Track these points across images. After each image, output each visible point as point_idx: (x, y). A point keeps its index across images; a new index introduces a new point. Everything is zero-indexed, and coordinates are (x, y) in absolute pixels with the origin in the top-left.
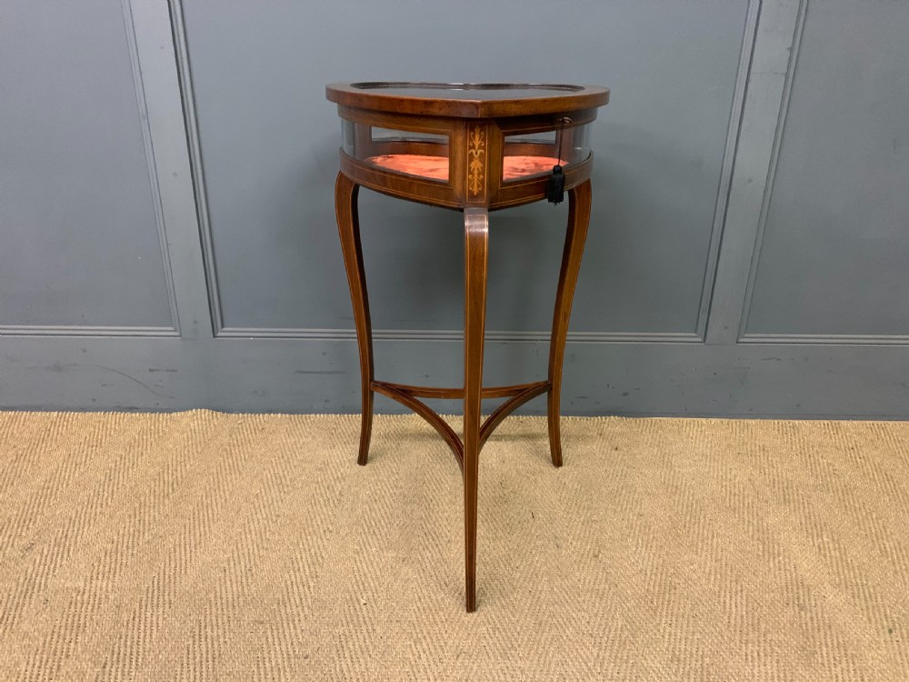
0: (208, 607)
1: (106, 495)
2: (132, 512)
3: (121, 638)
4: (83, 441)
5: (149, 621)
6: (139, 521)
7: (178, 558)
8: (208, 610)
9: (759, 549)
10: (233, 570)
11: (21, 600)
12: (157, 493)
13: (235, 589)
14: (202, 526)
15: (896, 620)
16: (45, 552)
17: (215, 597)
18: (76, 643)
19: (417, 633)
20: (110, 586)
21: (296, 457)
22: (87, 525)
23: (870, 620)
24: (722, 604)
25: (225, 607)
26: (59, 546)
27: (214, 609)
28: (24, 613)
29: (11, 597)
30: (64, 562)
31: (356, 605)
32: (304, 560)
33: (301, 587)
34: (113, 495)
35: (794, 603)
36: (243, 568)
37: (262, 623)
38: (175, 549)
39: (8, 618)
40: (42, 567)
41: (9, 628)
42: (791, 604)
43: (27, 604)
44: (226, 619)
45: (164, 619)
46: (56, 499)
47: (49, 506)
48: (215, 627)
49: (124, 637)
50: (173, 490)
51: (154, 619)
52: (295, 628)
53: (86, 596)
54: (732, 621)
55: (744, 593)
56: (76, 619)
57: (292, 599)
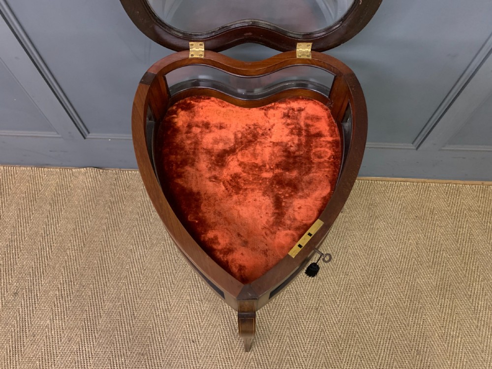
0: (115, 342)
1: (48, 249)
2: (64, 264)
3: (75, 363)
4: (24, 195)
5: (87, 352)
6: (70, 272)
7: (95, 304)
8: (115, 344)
9: (407, 306)
10: (124, 315)
11: (21, 334)
12: (76, 248)
13: (127, 329)
14: (104, 278)
15: (465, 363)
16: (25, 296)
17: (118, 335)
18: (55, 365)
19: (220, 365)
20: (63, 325)
21: (151, 215)
22: (42, 276)
23: (451, 364)
24: (377, 348)
25: (123, 343)
26: (31, 292)
27: (118, 345)
28: (25, 344)
29: (16, 331)
30: (37, 305)
31: (189, 344)
32: (161, 307)
33: (160, 328)
34: (51, 248)
35: (415, 349)
36: (130, 313)
37: (143, 355)
38: (92, 296)
39: (18, 346)
40: (26, 308)
41: (20, 354)
42: (413, 350)
43: (25, 338)
44: (125, 351)
45: (94, 350)
46: (21, 251)
47: (18, 258)
48: (120, 357)
49: (77, 362)
50: (84, 245)
51: (89, 350)
52: (159, 358)
53: (53, 332)
54: (380, 361)
55: (391, 341)
56: (51, 349)
57: (156, 338)
